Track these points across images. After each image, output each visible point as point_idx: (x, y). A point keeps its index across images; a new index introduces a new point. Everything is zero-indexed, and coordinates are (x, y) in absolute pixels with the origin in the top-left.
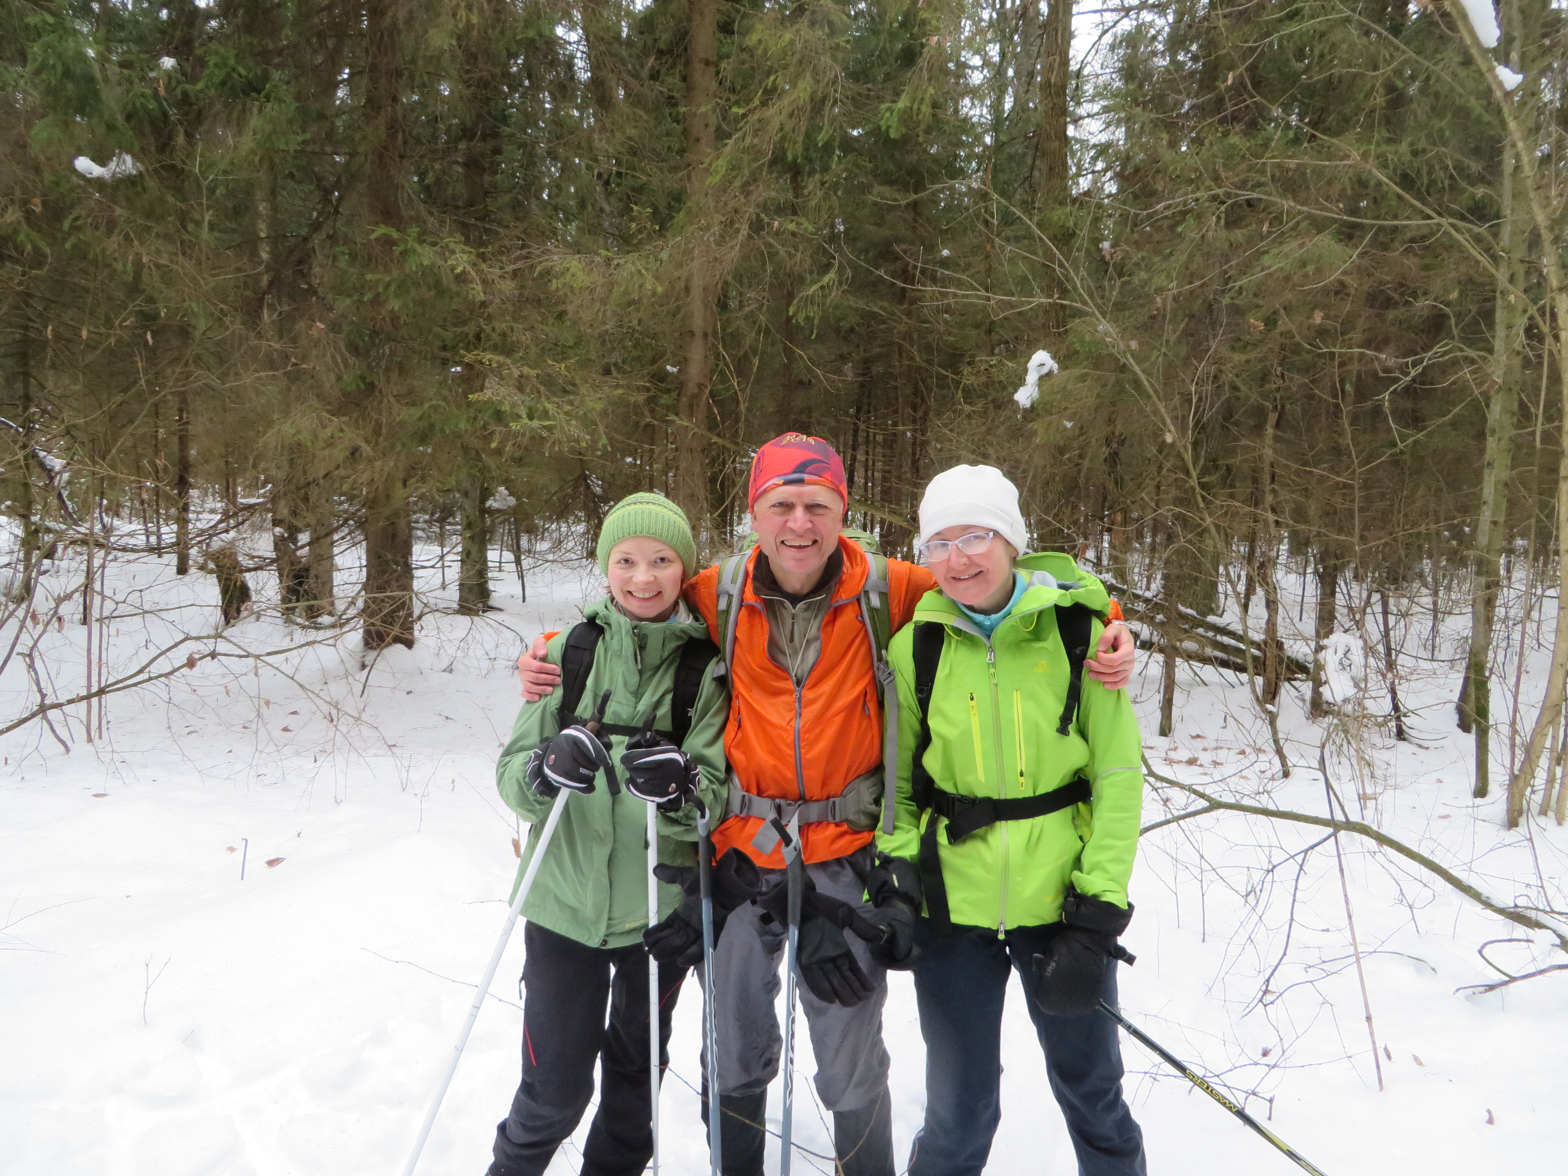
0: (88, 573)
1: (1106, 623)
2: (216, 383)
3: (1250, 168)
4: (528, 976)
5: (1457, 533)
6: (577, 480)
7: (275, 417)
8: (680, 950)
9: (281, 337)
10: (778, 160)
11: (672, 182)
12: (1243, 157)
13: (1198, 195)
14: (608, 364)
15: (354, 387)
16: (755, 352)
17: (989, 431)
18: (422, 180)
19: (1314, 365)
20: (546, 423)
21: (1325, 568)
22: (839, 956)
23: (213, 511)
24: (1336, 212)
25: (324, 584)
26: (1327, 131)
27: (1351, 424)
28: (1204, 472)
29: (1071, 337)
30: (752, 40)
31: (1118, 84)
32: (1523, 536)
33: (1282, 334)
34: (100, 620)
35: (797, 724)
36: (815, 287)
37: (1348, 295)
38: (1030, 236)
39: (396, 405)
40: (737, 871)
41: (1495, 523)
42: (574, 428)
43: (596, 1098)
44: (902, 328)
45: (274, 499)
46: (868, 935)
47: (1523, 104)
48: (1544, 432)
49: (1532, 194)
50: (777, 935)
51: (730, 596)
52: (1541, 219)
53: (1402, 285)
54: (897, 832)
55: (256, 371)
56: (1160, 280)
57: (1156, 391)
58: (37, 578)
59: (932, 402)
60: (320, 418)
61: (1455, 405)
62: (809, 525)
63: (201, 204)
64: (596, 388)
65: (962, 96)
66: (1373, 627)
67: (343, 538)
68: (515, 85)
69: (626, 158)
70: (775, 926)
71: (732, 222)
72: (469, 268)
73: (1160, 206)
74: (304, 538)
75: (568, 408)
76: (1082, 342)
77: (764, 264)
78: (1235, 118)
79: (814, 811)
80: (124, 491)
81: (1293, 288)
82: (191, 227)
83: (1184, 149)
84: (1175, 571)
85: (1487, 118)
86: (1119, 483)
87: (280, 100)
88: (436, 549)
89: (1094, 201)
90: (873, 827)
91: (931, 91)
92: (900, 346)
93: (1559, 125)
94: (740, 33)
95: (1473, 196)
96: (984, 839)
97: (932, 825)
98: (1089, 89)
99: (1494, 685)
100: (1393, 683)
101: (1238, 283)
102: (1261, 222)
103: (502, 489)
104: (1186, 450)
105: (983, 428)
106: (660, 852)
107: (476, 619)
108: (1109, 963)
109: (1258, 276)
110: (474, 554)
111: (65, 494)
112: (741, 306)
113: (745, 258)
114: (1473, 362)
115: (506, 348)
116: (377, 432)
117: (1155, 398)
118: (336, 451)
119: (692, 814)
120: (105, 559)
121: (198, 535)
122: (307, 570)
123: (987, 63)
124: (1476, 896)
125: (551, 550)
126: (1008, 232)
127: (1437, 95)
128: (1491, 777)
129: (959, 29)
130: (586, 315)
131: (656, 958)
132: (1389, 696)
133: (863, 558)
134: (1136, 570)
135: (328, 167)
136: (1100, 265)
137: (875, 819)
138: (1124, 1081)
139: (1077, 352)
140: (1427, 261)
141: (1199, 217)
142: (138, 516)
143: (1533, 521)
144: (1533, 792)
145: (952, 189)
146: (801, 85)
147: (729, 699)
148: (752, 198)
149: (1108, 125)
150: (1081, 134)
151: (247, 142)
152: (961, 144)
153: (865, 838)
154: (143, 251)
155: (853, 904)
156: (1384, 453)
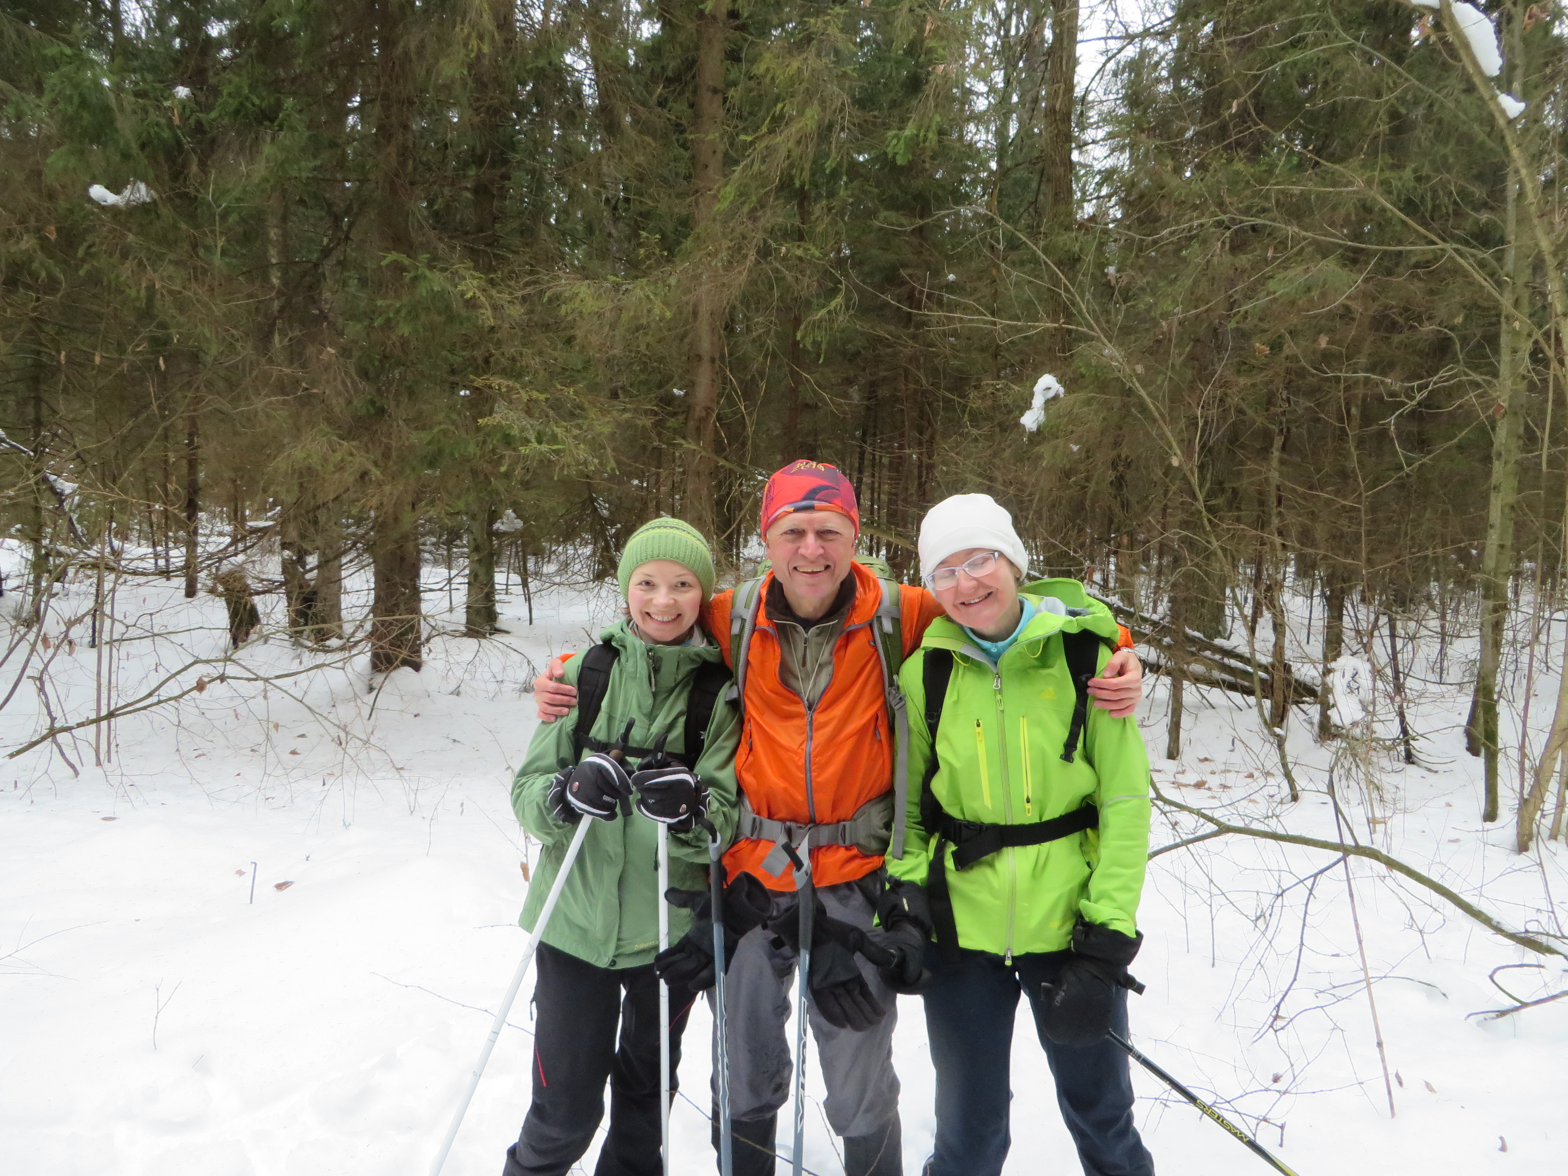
0: (97, 596)
1: (1115, 649)
2: (227, 407)
3: (1254, 196)
4: (537, 998)
5: (1464, 556)
6: (584, 503)
7: (286, 441)
8: (692, 974)
9: (291, 362)
10: (786, 186)
11: (680, 210)
12: (1248, 182)
13: (1203, 221)
14: (616, 389)
15: (364, 411)
16: (761, 374)
17: (995, 455)
18: (431, 204)
19: (1319, 389)
20: (555, 447)
21: (1332, 591)
22: (849, 981)
23: (221, 534)
24: (1340, 237)
25: (332, 607)
26: (1332, 158)
27: (1357, 447)
28: (1209, 496)
29: (1077, 362)
30: (760, 69)
31: (1122, 111)
32: (1530, 559)
33: (1287, 358)
34: (111, 643)
35: (809, 747)
36: (823, 312)
37: (1353, 319)
38: (1035, 260)
39: (405, 428)
40: (749, 895)
41: (1502, 546)
42: (582, 452)
43: (606, 1123)
44: (908, 351)
45: (284, 521)
46: (878, 959)
47: (1526, 130)
48: (1549, 455)
49: (1536, 221)
50: (786, 959)
51: (743, 621)
52: (1545, 245)
53: (1406, 309)
54: (907, 856)
55: (266, 395)
56: (1166, 305)
57: (1161, 414)
58: (47, 602)
59: (938, 426)
60: (330, 443)
61: (1461, 429)
62: (821, 551)
63: (213, 232)
64: (603, 412)
65: (969, 120)
66: (1381, 649)
67: (351, 561)
68: (523, 110)
69: (635, 183)
70: (786, 950)
71: (740, 248)
72: (478, 294)
73: (1165, 232)
74: (312, 560)
75: (576, 432)
76: (1088, 365)
77: (771, 288)
78: (1239, 144)
79: (824, 835)
80: (132, 514)
81: (1299, 311)
82: (201, 252)
83: (1188, 174)
84: (1181, 595)
85: (1490, 144)
86: (1125, 505)
87: (293, 129)
88: (442, 572)
89: (1099, 227)
90: (883, 851)
91: (938, 118)
92: (906, 370)
93: (1561, 152)
94: (747, 61)
95: (1477, 222)
96: (991, 865)
97: (940, 850)
98: (1093, 116)
99: (1502, 708)
100: (1401, 707)
101: (1244, 308)
102: (1266, 248)
103: (510, 511)
104: (1193, 473)
105: (989, 452)
106: (671, 875)
107: (483, 641)
108: (1118, 991)
109: (1263, 301)
110: (482, 577)
111: (75, 517)
112: (749, 329)
113: (753, 282)
114: (1478, 385)
115: (514, 372)
116: (386, 456)
117: (1161, 422)
118: (346, 475)
119: (703, 836)
120: (115, 583)
121: (208, 559)
122: (315, 593)
123: (992, 89)
124: (1487, 921)
125: (558, 572)
126: (1013, 256)
127: (1440, 122)
128: (1501, 801)
129: (963, 56)
130: (595, 339)
131: (667, 983)
132: (1397, 719)
133: (876, 585)
134: (1143, 593)
135: (338, 193)
136: (1106, 289)
137: (885, 843)
138: (1134, 1108)
139: (1082, 376)
140: (1433, 286)
141: (1204, 242)
142: (147, 539)
143: (1540, 545)
144: (1543, 816)
145: (957, 214)
146: (809, 112)
147: (741, 723)
148: (759, 224)
149: (1113, 151)
150: (1088, 160)
151: (260, 169)
152: (966, 169)
153: (875, 862)
154: (156, 277)
155: (863, 927)
156: (1391, 477)
